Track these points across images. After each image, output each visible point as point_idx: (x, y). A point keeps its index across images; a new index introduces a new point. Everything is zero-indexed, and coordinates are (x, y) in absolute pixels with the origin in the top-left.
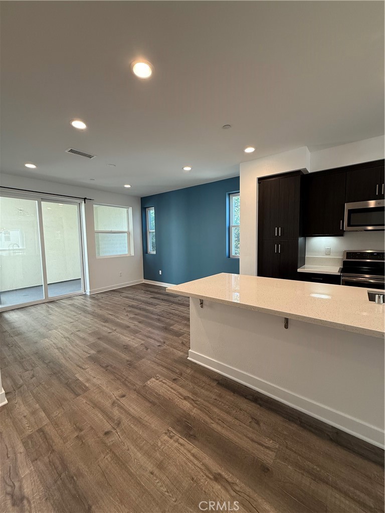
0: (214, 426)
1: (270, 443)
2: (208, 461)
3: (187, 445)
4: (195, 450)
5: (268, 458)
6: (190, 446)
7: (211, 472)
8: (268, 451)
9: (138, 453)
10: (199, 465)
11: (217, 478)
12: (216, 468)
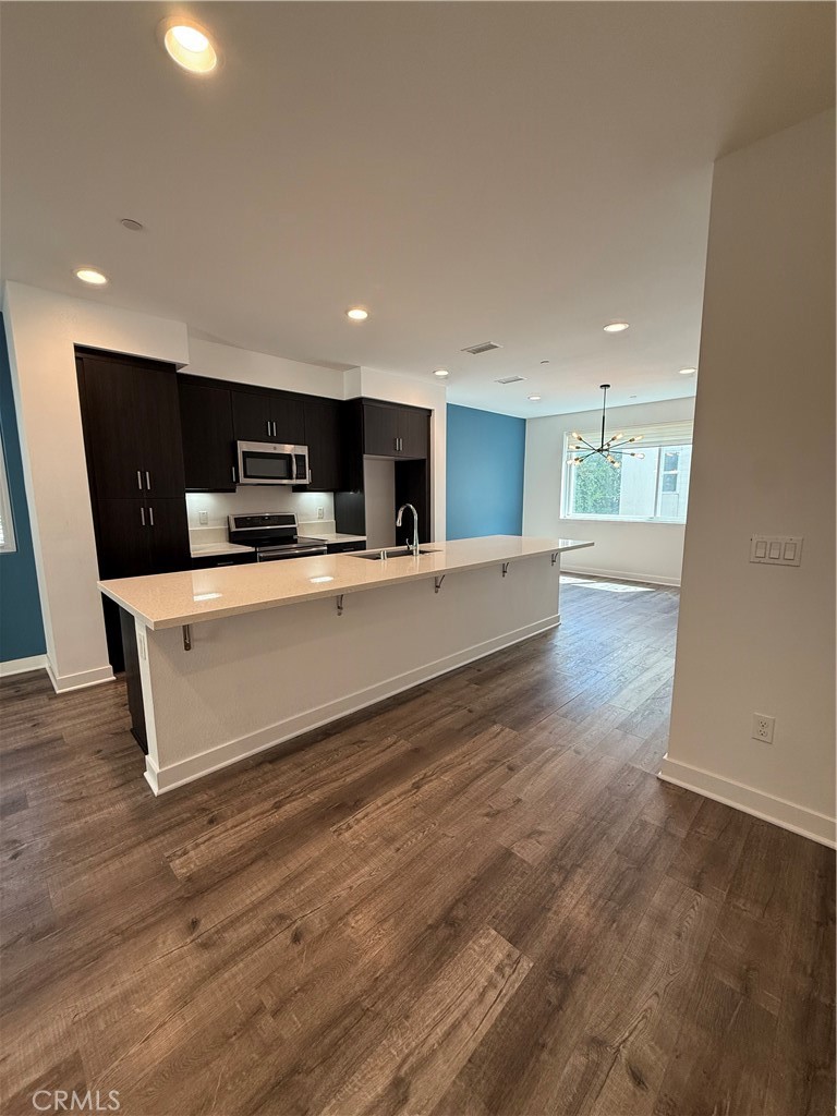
0: (349, 779)
1: (390, 740)
2: (395, 792)
3: (368, 810)
4: (379, 802)
5: (405, 746)
6: (371, 807)
7: (410, 791)
8: (398, 744)
9: (362, 871)
10: (399, 800)
11: (417, 786)
12: (408, 785)
